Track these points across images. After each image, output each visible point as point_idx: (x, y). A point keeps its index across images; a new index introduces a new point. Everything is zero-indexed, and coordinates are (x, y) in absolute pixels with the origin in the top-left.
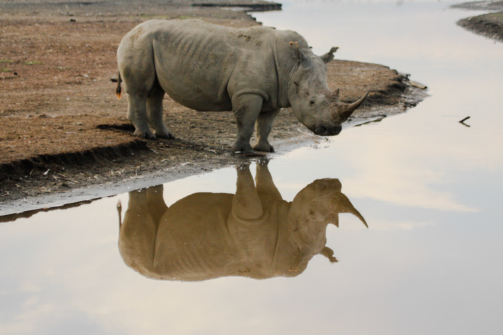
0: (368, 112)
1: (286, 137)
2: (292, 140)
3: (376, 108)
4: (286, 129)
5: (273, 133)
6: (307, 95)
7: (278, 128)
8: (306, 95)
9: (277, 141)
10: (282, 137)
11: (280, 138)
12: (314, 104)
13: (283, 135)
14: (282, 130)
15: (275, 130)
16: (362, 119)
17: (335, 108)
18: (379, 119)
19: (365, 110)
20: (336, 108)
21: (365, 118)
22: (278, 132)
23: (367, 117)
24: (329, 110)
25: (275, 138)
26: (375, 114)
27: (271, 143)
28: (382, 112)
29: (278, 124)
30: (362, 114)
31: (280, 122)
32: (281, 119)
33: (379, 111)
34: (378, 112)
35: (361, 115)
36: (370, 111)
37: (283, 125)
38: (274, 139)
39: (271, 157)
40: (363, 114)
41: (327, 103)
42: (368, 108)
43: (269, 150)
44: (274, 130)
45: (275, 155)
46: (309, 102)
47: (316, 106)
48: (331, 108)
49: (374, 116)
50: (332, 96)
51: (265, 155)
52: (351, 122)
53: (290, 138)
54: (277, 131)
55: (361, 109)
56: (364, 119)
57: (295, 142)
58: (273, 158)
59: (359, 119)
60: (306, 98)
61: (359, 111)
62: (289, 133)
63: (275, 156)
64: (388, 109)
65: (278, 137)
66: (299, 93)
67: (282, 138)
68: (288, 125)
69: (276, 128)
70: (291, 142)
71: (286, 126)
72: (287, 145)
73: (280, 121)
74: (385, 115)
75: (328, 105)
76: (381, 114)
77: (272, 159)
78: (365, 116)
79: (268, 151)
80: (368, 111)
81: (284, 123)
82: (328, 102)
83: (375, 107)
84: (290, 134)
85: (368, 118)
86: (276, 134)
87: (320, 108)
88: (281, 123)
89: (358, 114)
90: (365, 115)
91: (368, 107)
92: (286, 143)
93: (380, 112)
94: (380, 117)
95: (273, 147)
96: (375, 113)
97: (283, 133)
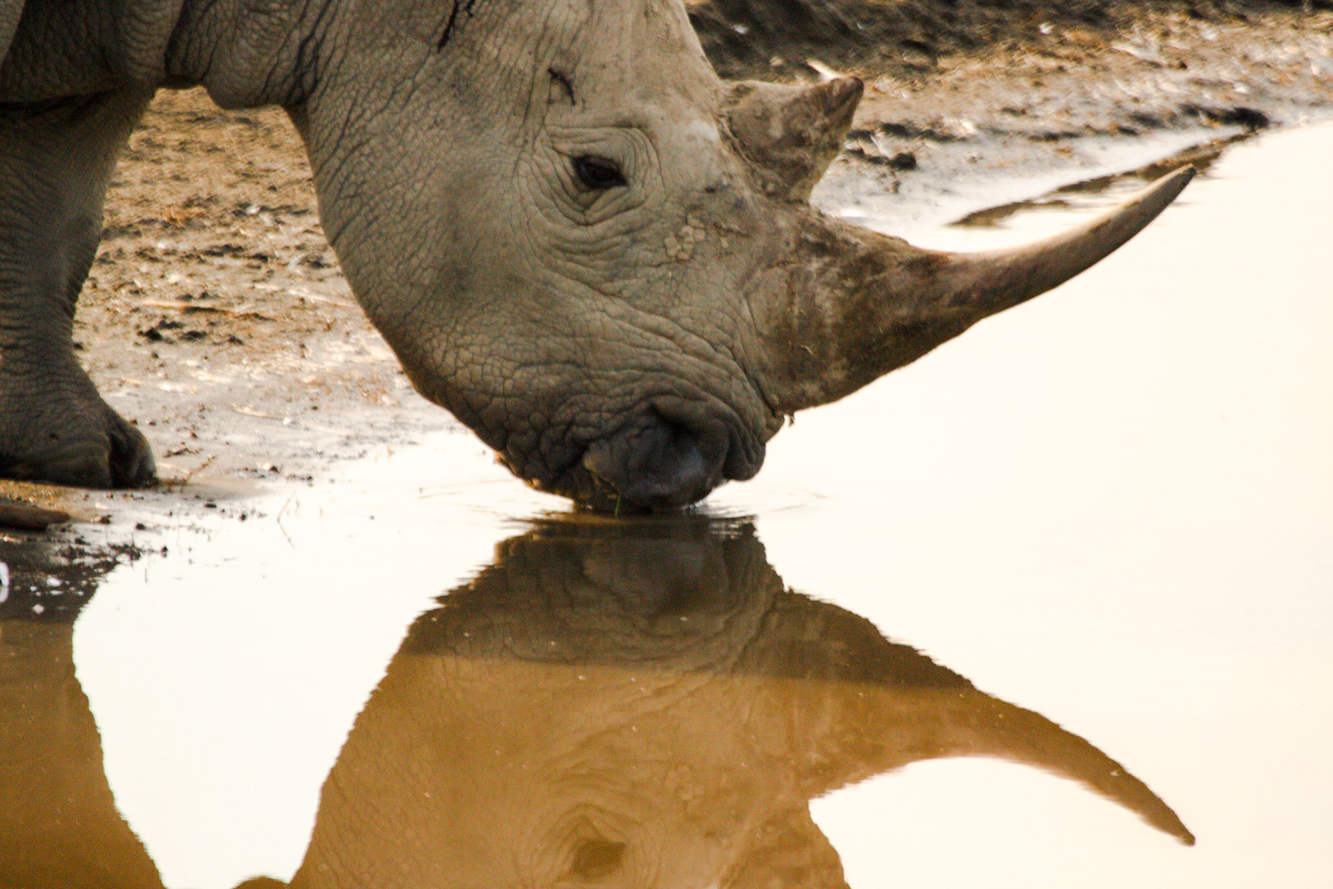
0: (1079, 81)
1: (265, 329)
2: (328, 365)
3: (1166, 34)
4: (263, 258)
5: (137, 292)
6: (556, 90)
7: (184, 246)
8: (539, 96)
9: (178, 375)
10: (224, 330)
11: (204, 347)
12: (615, 191)
13: (240, 310)
14: (227, 260)
15: (157, 268)
16: (1020, 149)
17: (815, 265)
18: (1194, 149)
19: (1052, 63)
20: (822, 272)
21: (1052, 137)
22: (190, 285)
23: (1070, 135)
24: (744, 281)
25: (156, 346)
26: (1153, 105)
27: (122, 393)
28: (1225, 75)
29: (189, 204)
30: (1017, 101)
31: (201, 182)
32: (212, 149)
33: (1194, 71)
34: (1182, 75)
35: (1012, 111)
36: (1101, 70)
37: (240, 211)
38: (145, 351)
39: (120, 533)
40: (1036, 97)
41: (739, 205)
42: (1080, 44)
43: (104, 459)
44: (144, 267)
45: (161, 519)
46: (562, 168)
47: (632, 215)
48: (770, 260)
49: (1145, 123)
50: (778, 144)
51: (62, 519)
52: (910, 180)
53: (311, 342)
54: (173, 278)
55: (1012, 48)
56: (1049, 148)
57: (360, 384)
58: (141, 540)
59: (992, 152)
60: (534, 124)
61: (992, 73)
62: (300, 290)
63: (156, 529)
64: (1285, 53)
65: (194, 336)
66: (475, 53)
67: (233, 340)
68: (288, 209)
69: (162, 245)
70: (319, 384)
71: (266, 219)
72: (277, 418)
73: (204, 173)
74: (1253, 106)
75: (747, 234)
76: (1209, 98)
77: (134, 553)
78: (1049, 121)
79: (87, 479)
80: (1085, 69)
81: (245, 191)
82: (747, 193)
83: (1149, 26)
84: (313, 298)
85: (1088, 146)
86: (173, 308)
87: (670, 240)
88: (220, 190)
89: (981, 105)
90: (1051, 109)
91: (1084, 34)
92: (269, 395)
93: (1200, 83)
94: (1200, 136)
95: (149, 434)
96: (1149, 87)
97: (242, 299)
